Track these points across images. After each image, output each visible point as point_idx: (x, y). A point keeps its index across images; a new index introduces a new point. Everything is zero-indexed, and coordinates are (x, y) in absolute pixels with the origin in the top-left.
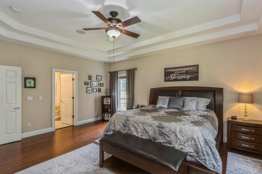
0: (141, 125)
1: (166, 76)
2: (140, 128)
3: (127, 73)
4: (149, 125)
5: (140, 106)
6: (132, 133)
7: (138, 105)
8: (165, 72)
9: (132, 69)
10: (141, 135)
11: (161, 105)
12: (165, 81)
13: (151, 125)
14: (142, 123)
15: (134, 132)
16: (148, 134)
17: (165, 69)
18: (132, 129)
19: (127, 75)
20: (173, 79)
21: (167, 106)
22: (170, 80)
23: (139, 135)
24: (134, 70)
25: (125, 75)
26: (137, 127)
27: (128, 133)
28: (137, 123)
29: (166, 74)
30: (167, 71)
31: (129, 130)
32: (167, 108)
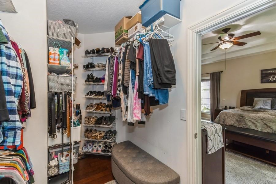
0: (260, 121)
1: (262, 77)
2: (260, 124)
3: (210, 76)
4: (272, 121)
5: (228, 107)
6: (250, 127)
7: (226, 107)
8: (262, 74)
9: (217, 73)
10: (261, 130)
11: (262, 107)
12: (262, 82)
13: (273, 121)
14: (261, 119)
15: (252, 126)
16: (271, 128)
17: (262, 71)
18: (249, 124)
19: (210, 78)
20: (274, 80)
21: (270, 107)
22: (268, 82)
23: (259, 129)
24: (220, 74)
25: (209, 78)
26: (255, 122)
27: (244, 127)
28: (255, 119)
29: (263, 76)
30: (263, 72)
31: (246, 124)
32: (270, 109)
